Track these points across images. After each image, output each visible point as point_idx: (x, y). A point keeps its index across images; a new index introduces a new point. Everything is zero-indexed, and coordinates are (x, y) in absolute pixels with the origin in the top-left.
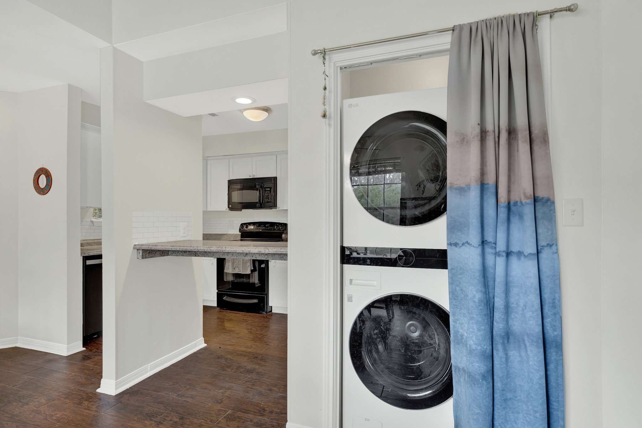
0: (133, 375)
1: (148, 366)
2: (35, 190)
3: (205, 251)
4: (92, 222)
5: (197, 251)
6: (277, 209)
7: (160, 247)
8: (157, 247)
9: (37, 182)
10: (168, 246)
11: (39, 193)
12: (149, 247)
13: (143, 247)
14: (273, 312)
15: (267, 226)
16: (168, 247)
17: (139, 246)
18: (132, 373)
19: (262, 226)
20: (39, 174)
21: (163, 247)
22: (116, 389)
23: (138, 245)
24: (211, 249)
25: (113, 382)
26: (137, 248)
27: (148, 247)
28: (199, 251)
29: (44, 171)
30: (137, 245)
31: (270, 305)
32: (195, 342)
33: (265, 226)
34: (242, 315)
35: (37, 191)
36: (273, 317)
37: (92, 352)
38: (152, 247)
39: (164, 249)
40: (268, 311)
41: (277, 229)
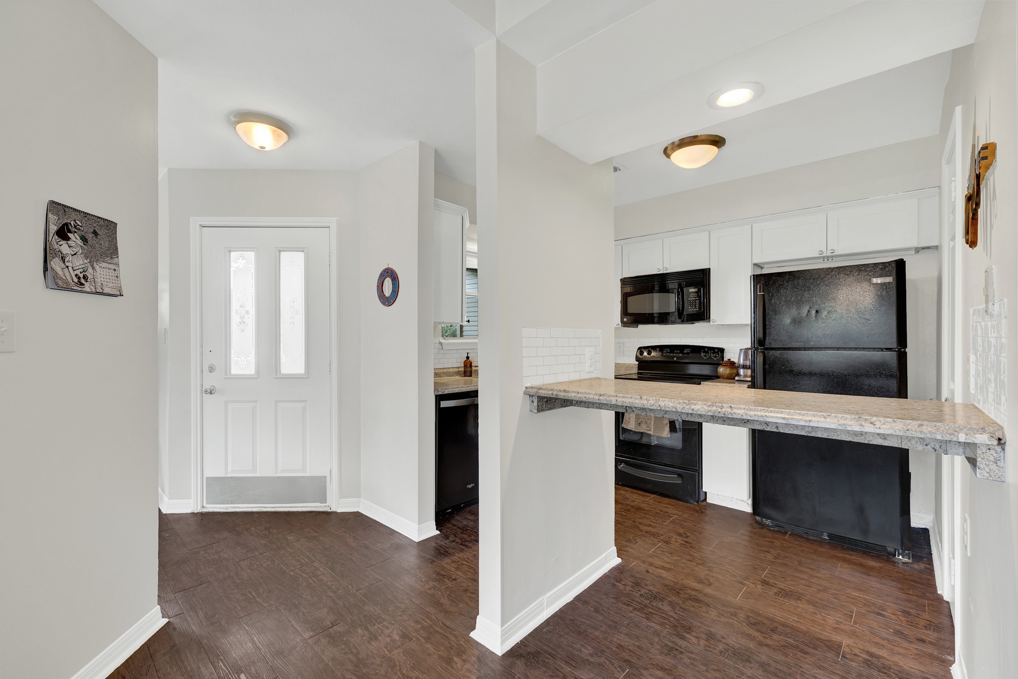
0: (524, 616)
1: (544, 599)
2: (380, 299)
3: (679, 410)
4: (441, 343)
5: (659, 408)
6: (711, 323)
7: (575, 394)
8: (569, 395)
9: (381, 287)
10: (589, 394)
11: (384, 303)
12: (552, 394)
13: (541, 391)
14: (708, 501)
15: (685, 352)
16: (591, 396)
17: (535, 390)
18: (523, 612)
19: (676, 351)
20: (384, 278)
21: (580, 395)
22: (503, 642)
23: (532, 388)
24: (693, 407)
25: (498, 629)
26: (530, 394)
27: (551, 392)
28: (663, 409)
29: (389, 272)
30: (530, 388)
31: (704, 490)
32: (605, 554)
33: (682, 352)
34: (655, 501)
35: (381, 301)
36: (709, 512)
37: (448, 540)
38: (558, 393)
39: (584, 399)
40: (702, 499)
41: (705, 358)
